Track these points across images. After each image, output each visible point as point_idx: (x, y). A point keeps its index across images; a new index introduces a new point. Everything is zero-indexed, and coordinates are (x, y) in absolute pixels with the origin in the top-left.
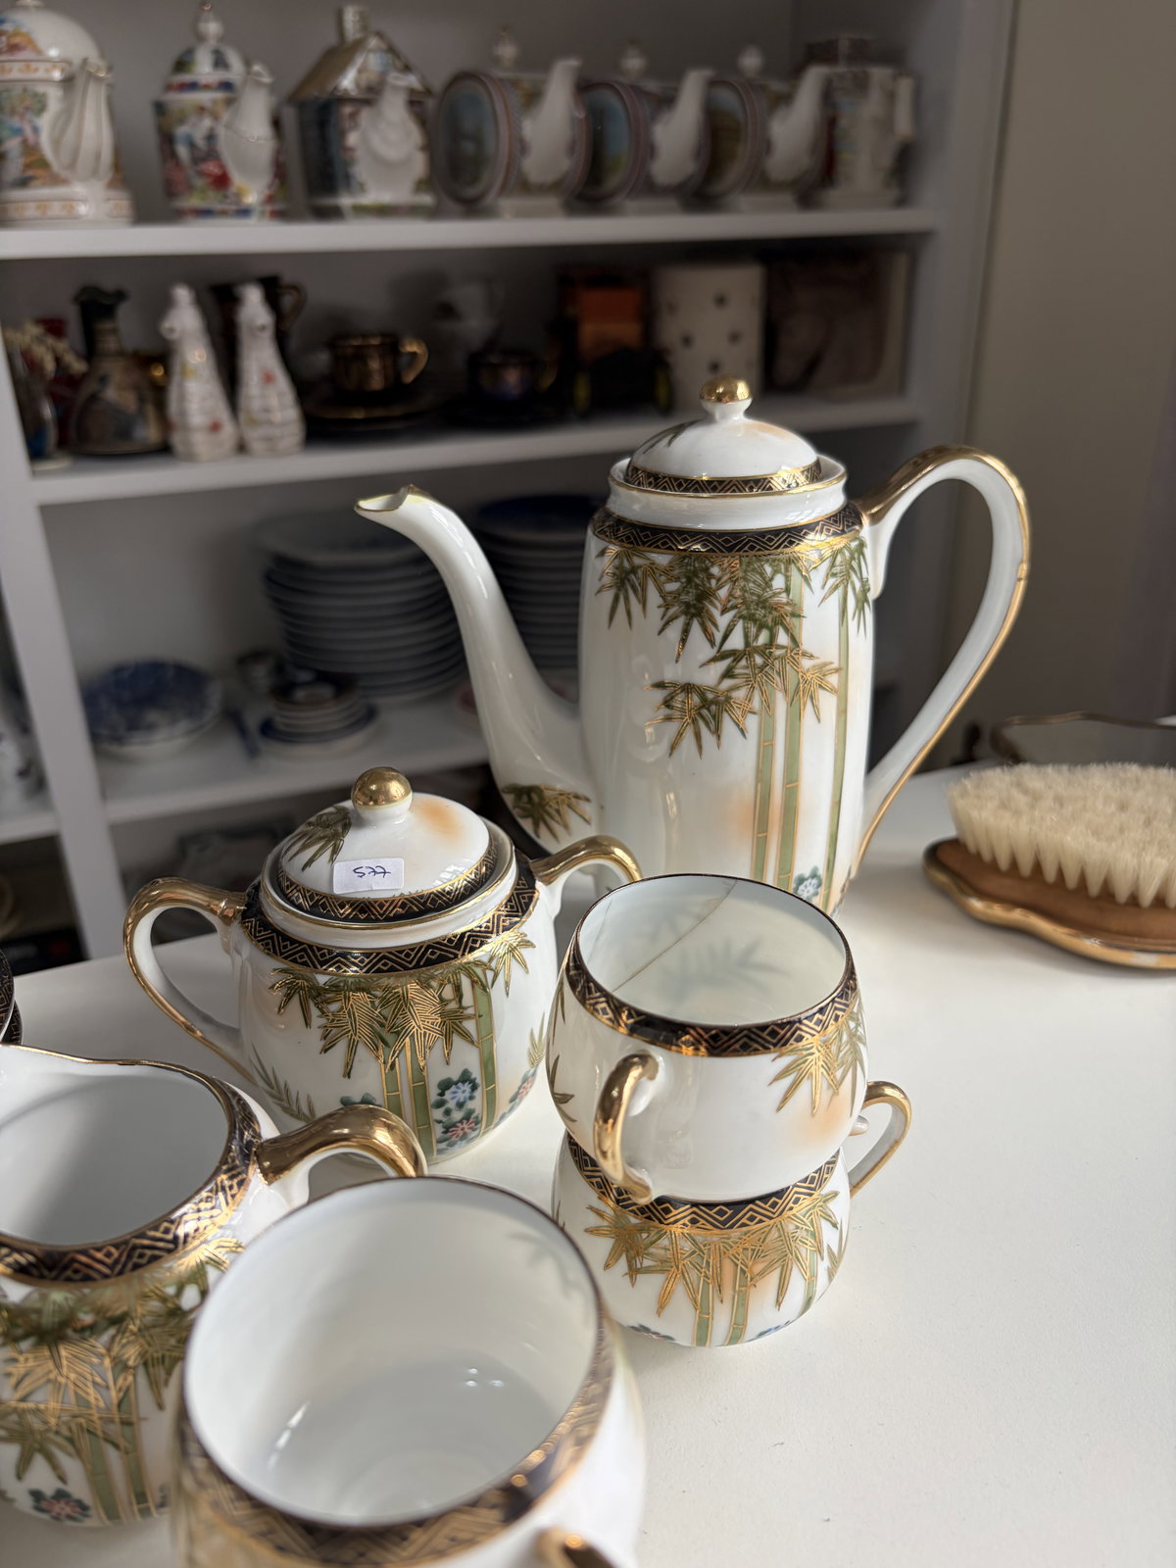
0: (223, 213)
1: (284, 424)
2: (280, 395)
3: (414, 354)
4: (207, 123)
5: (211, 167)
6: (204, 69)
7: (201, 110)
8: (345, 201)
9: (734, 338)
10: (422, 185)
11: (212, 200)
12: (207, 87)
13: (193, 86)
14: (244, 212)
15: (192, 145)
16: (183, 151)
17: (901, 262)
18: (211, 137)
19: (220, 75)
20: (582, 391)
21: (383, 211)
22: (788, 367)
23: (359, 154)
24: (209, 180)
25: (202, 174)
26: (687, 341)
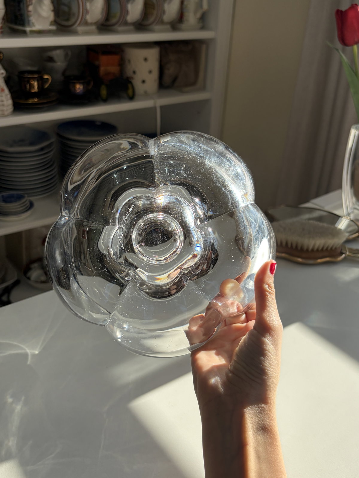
1: (8, 106)
2: (6, 95)
3: (47, 79)
8: (28, 29)
9: (150, 72)
10: (52, 24)
17: (204, 47)
20: (104, 92)
21: (40, 33)
22: (167, 80)
23: (32, 13)
26: (134, 72)
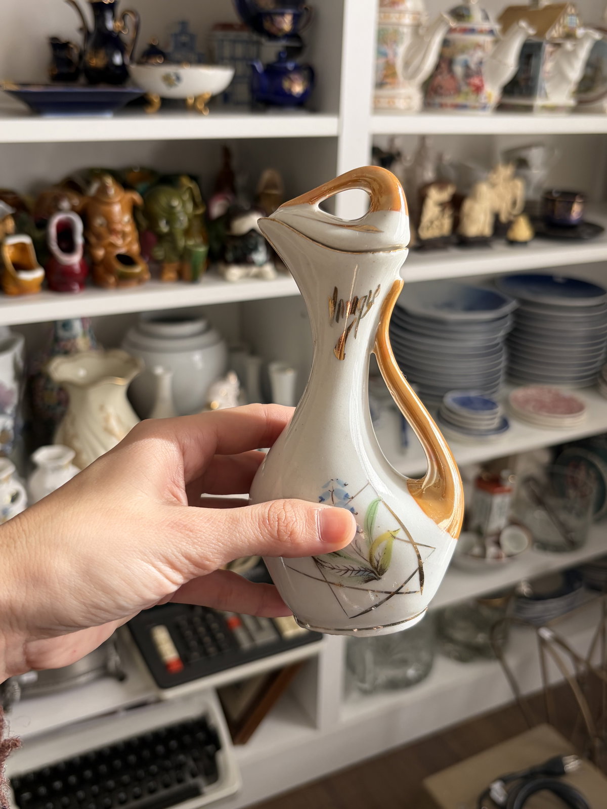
0: (474, 108)
4: (479, 54)
5: (476, 81)
6: (477, 19)
7: (478, 46)
8: (538, 102)
11: (471, 100)
12: (481, 32)
13: (472, 31)
14: (484, 107)
15: (467, 66)
16: (459, 70)
18: (480, 63)
19: (486, 26)
21: (553, 109)
24: (473, 89)
25: (469, 84)
